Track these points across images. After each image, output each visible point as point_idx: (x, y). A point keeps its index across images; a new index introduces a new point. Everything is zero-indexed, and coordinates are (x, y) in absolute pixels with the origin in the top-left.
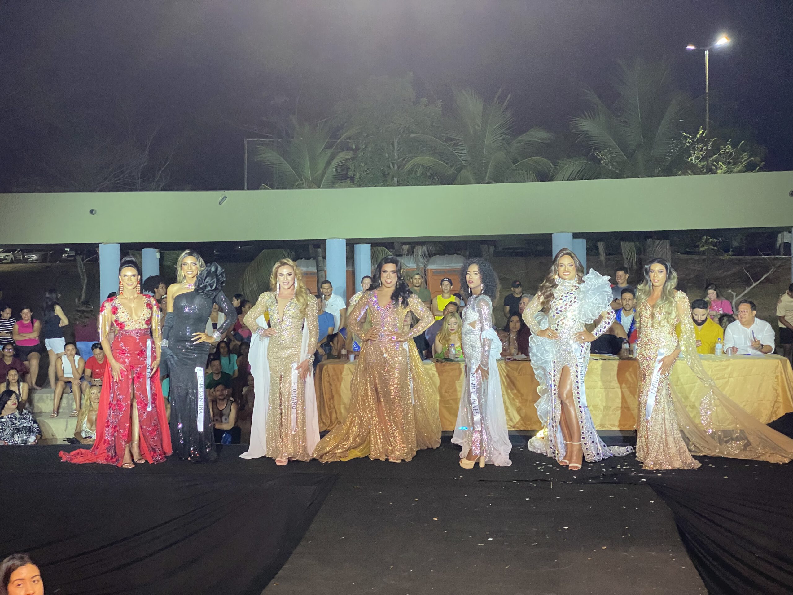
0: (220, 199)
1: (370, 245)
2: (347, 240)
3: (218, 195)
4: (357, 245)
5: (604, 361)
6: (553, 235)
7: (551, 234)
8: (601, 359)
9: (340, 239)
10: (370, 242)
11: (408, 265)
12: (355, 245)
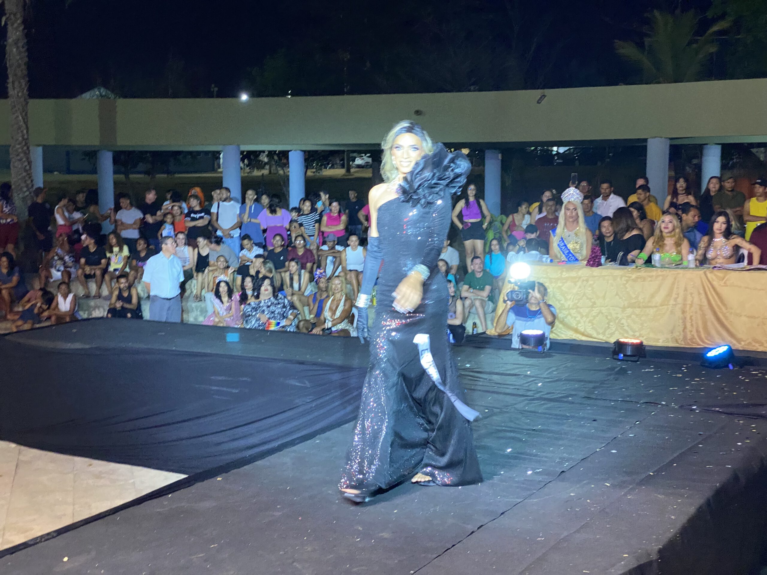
0: (539, 97)
3: (537, 93)
4: (706, 146)
9: (661, 137)
10: (719, 143)
12: (703, 146)
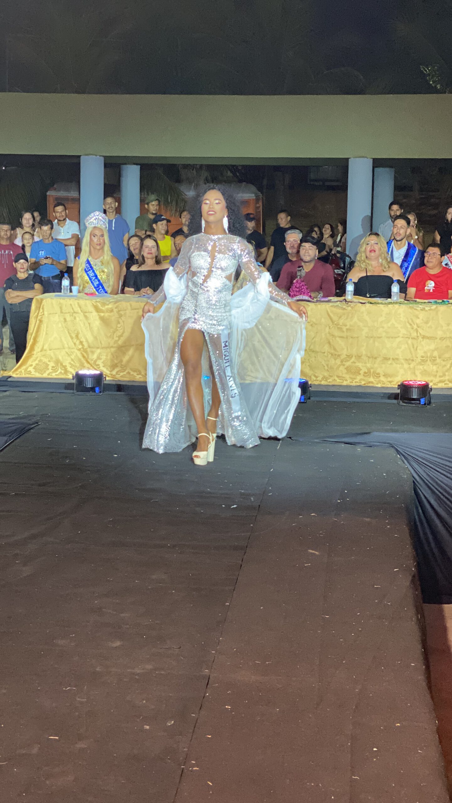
1: (139, 166)
2: (105, 157)
4: (124, 166)
5: (371, 305)
6: (349, 159)
7: (347, 160)
8: (368, 302)
9: (96, 156)
10: (138, 162)
11: (187, 193)
12: (122, 166)
